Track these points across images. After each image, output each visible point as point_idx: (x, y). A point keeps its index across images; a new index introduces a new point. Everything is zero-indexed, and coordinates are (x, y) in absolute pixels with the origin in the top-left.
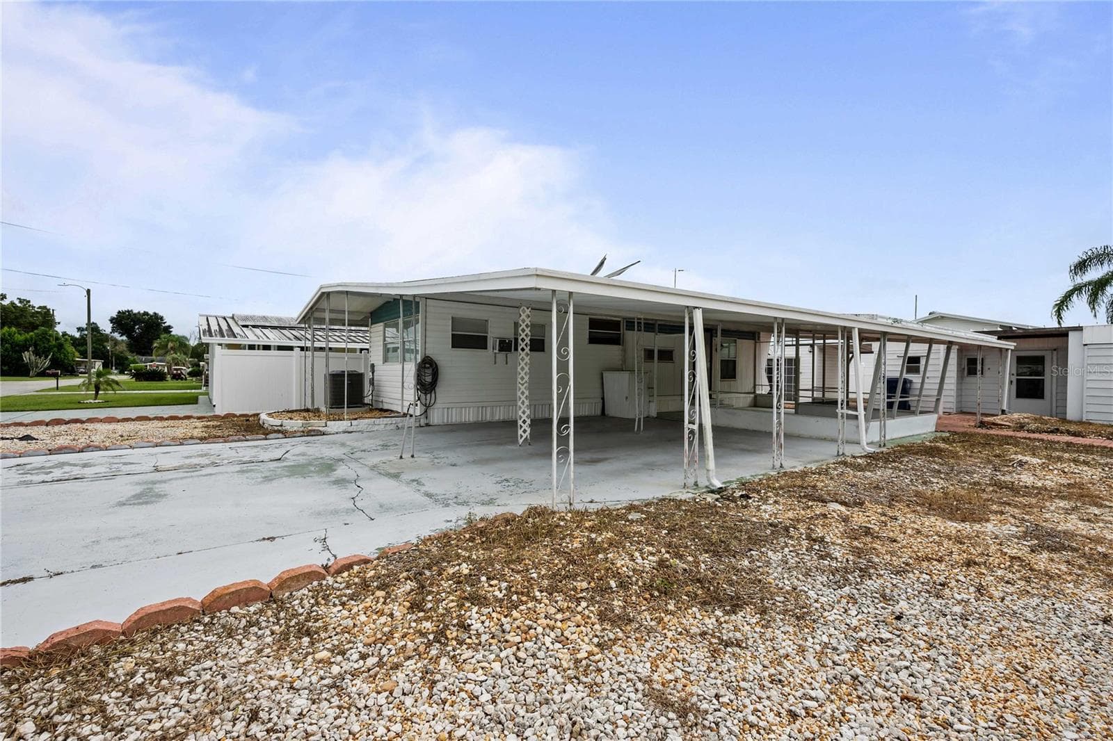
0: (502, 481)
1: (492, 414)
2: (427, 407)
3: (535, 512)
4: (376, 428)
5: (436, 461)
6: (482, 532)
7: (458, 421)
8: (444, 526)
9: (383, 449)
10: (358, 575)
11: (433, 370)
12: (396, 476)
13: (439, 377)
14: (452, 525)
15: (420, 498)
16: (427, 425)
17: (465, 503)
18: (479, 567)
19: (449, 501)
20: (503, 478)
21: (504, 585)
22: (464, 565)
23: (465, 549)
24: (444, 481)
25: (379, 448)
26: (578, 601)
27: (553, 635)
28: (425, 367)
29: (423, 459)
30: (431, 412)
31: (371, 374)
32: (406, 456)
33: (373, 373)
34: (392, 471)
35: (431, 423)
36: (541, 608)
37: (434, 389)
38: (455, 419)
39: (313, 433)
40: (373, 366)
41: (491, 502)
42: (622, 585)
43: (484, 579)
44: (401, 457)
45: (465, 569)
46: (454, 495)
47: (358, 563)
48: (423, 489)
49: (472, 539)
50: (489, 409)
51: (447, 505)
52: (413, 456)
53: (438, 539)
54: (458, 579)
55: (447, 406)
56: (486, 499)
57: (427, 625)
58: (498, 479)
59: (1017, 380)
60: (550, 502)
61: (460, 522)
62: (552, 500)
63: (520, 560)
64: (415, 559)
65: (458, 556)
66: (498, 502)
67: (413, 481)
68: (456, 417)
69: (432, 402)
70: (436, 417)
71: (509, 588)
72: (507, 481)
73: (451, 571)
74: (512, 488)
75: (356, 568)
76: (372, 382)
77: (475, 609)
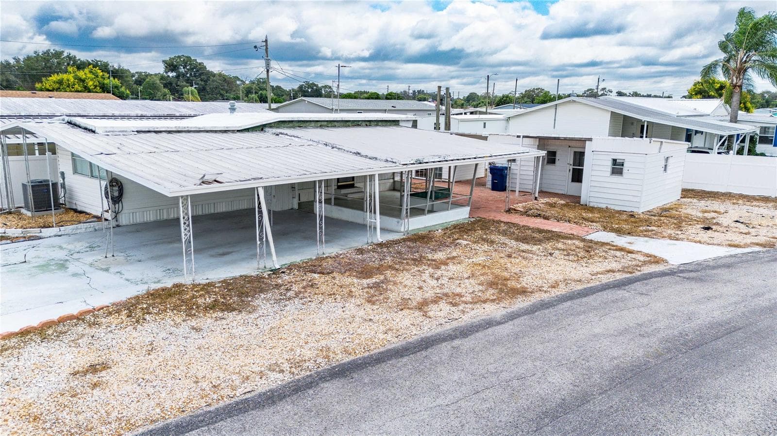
0: (166, 270)
1: (168, 214)
2: (116, 214)
3: (176, 286)
4: (78, 231)
5: (129, 258)
6: (152, 295)
7: (142, 221)
8: (136, 294)
9: (91, 250)
10: (106, 310)
11: (119, 187)
12: (107, 270)
13: (124, 191)
14: (140, 293)
15: (123, 281)
16: (118, 226)
17: (146, 283)
18: (149, 305)
19: (138, 283)
20: (168, 268)
21: (158, 309)
22: (145, 305)
23: (145, 301)
24: (134, 271)
25: (88, 249)
26: (181, 312)
27: (170, 319)
28: (113, 186)
29: (120, 257)
30: (120, 217)
31: (62, 180)
32: (110, 255)
33: (64, 179)
34: (103, 267)
35: (121, 224)
36: (168, 314)
37: (121, 200)
38: (139, 219)
39: (32, 238)
40: (63, 174)
41: (159, 282)
42: (197, 307)
43: (151, 308)
44: (106, 257)
45: (145, 306)
46: (141, 279)
47: (105, 307)
48: (124, 277)
49: (148, 297)
50: (165, 211)
51: (137, 284)
52: (113, 256)
53: (135, 298)
54: (142, 309)
55: (132, 211)
56: (156, 280)
57: (133, 320)
58: (164, 269)
59: (573, 169)
60: (184, 281)
61: (143, 292)
62: (186, 280)
63: (165, 302)
64: (126, 304)
65: (142, 303)
66: (162, 281)
67: (118, 272)
68: (140, 218)
69: (120, 209)
70: (124, 220)
71: (159, 310)
72: (169, 270)
73: (140, 307)
74: (172, 274)
75: (105, 309)
76: (63, 186)
77: (148, 315)
